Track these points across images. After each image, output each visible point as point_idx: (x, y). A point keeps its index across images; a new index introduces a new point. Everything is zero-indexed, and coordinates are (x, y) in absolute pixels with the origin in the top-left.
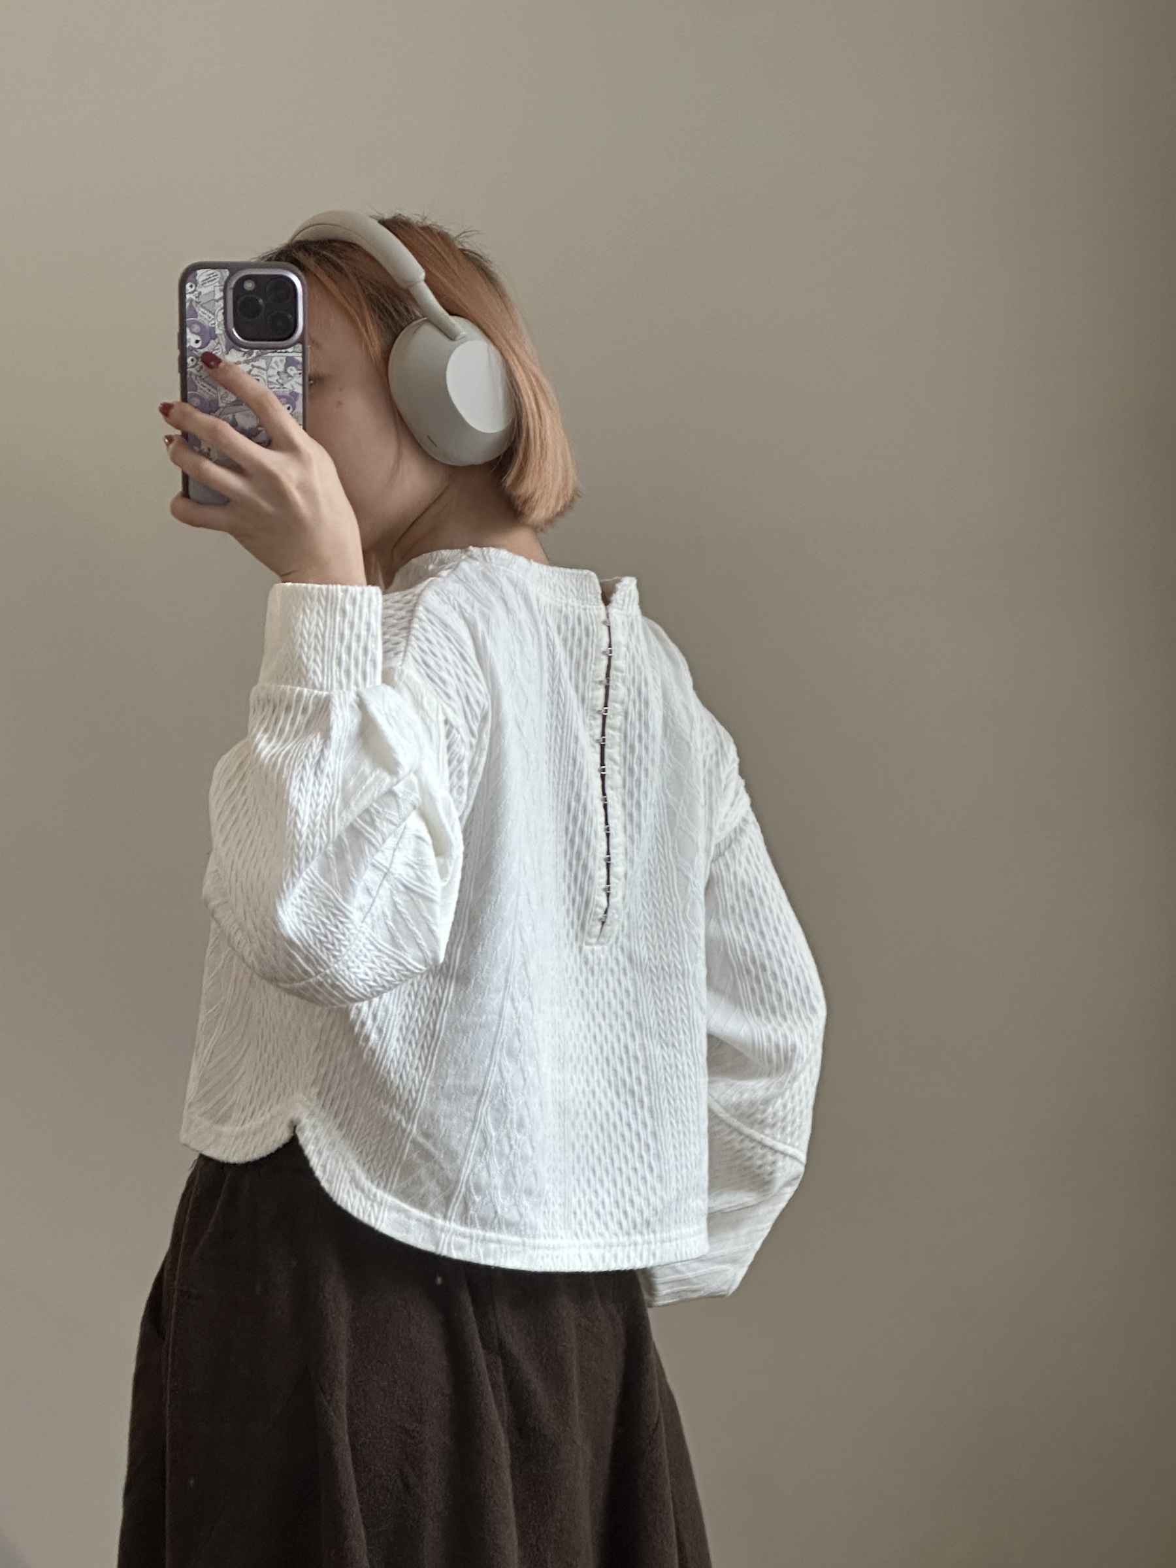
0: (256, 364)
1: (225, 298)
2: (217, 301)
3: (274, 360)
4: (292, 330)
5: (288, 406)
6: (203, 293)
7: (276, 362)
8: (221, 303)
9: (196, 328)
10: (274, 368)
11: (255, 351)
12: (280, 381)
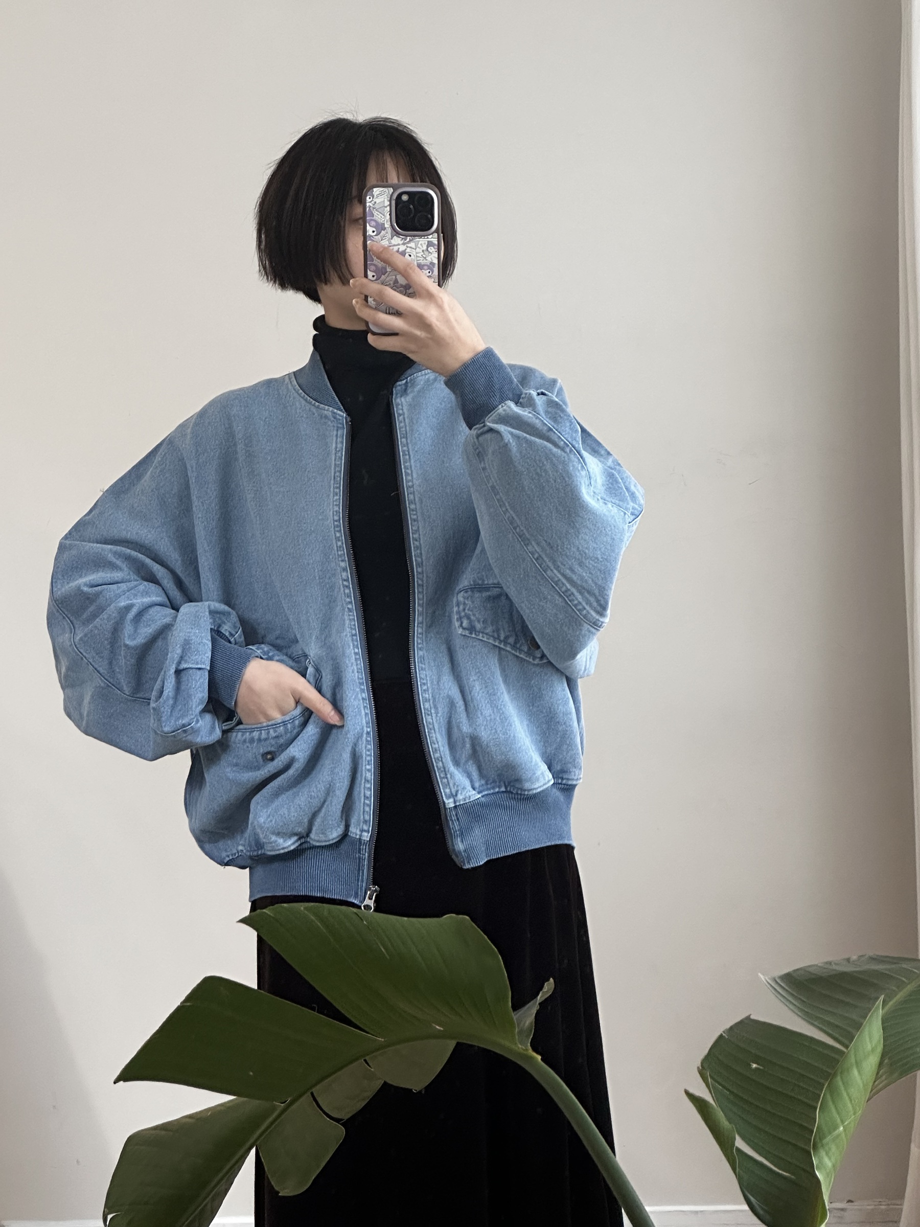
0: (409, 245)
1: (390, 205)
2: (386, 207)
3: (420, 242)
4: (430, 224)
5: (429, 271)
6: (377, 202)
7: (421, 244)
8: (388, 208)
9: (373, 223)
10: (419, 248)
11: (408, 238)
12: (424, 256)
